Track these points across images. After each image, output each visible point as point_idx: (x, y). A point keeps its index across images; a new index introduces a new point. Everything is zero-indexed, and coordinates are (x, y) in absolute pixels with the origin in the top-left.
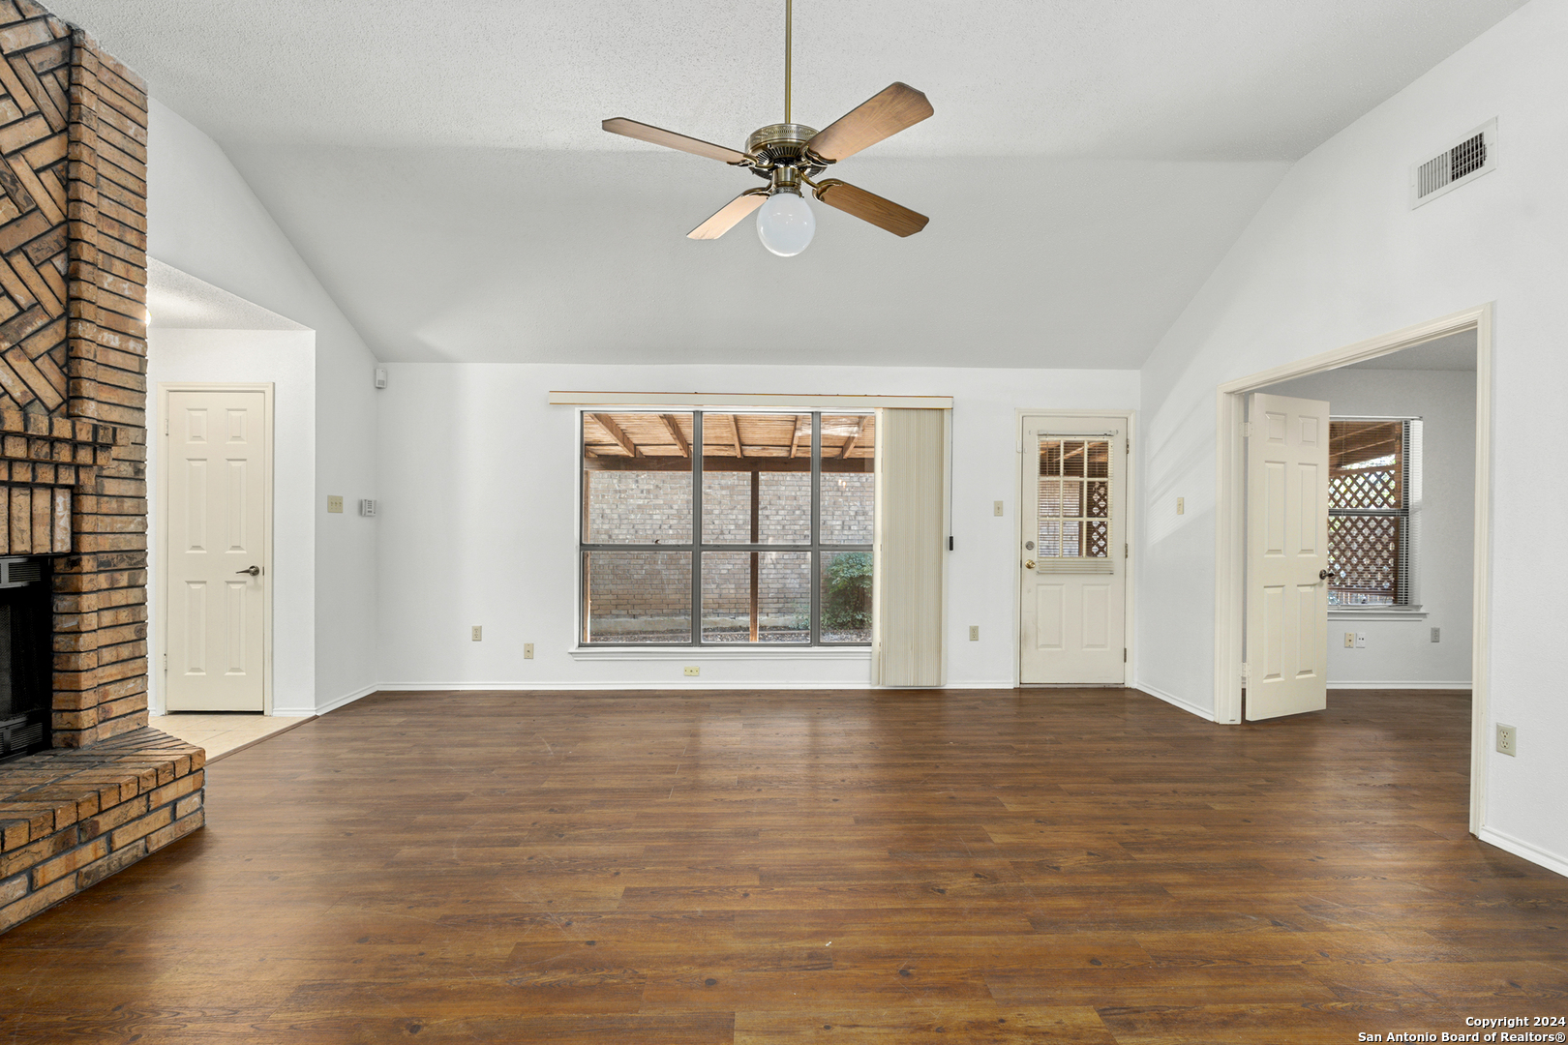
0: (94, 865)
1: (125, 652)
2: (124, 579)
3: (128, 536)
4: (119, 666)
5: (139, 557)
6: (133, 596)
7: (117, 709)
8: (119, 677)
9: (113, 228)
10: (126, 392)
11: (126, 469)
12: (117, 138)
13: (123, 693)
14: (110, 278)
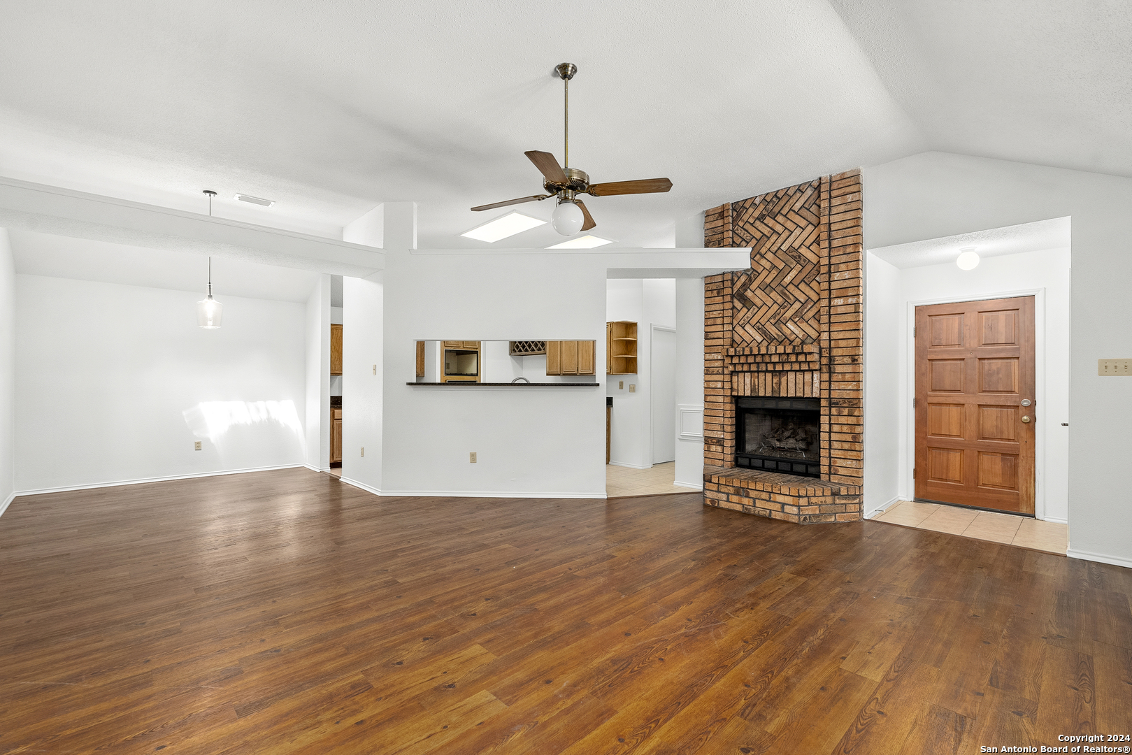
0: (749, 507)
1: (846, 446)
2: (846, 412)
3: (848, 391)
4: (843, 451)
5: (855, 402)
6: (852, 420)
7: (841, 471)
8: (843, 457)
9: (839, 250)
10: (847, 324)
11: (847, 360)
12: (842, 208)
13: (844, 465)
14: (838, 274)
